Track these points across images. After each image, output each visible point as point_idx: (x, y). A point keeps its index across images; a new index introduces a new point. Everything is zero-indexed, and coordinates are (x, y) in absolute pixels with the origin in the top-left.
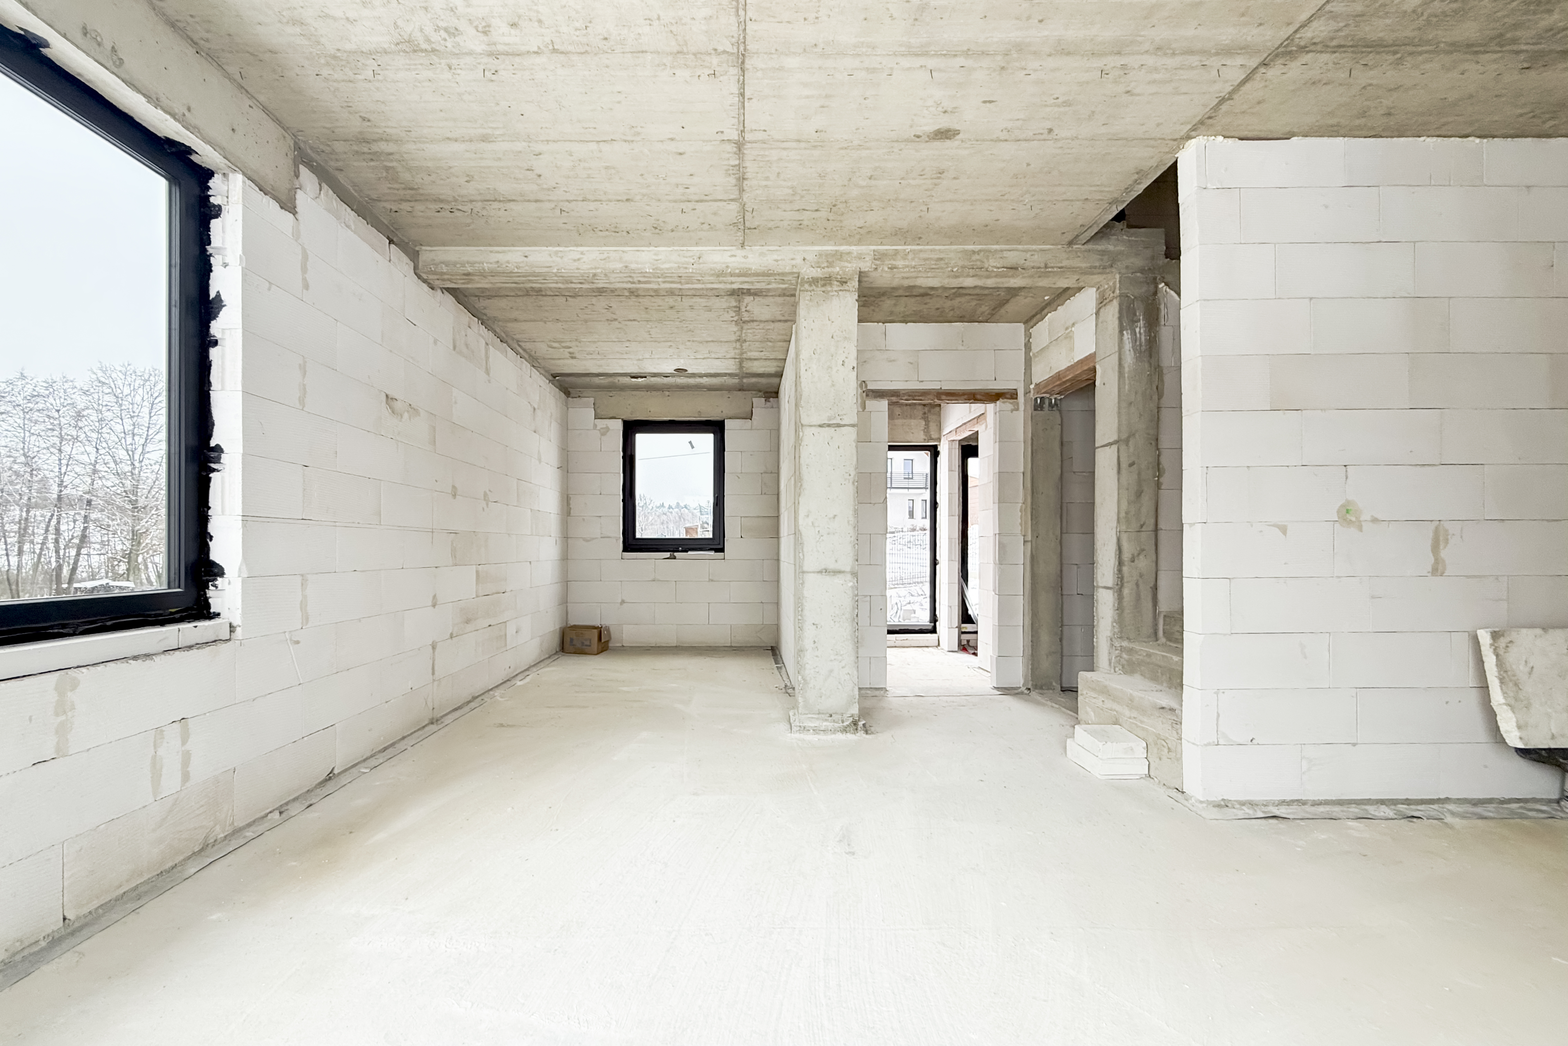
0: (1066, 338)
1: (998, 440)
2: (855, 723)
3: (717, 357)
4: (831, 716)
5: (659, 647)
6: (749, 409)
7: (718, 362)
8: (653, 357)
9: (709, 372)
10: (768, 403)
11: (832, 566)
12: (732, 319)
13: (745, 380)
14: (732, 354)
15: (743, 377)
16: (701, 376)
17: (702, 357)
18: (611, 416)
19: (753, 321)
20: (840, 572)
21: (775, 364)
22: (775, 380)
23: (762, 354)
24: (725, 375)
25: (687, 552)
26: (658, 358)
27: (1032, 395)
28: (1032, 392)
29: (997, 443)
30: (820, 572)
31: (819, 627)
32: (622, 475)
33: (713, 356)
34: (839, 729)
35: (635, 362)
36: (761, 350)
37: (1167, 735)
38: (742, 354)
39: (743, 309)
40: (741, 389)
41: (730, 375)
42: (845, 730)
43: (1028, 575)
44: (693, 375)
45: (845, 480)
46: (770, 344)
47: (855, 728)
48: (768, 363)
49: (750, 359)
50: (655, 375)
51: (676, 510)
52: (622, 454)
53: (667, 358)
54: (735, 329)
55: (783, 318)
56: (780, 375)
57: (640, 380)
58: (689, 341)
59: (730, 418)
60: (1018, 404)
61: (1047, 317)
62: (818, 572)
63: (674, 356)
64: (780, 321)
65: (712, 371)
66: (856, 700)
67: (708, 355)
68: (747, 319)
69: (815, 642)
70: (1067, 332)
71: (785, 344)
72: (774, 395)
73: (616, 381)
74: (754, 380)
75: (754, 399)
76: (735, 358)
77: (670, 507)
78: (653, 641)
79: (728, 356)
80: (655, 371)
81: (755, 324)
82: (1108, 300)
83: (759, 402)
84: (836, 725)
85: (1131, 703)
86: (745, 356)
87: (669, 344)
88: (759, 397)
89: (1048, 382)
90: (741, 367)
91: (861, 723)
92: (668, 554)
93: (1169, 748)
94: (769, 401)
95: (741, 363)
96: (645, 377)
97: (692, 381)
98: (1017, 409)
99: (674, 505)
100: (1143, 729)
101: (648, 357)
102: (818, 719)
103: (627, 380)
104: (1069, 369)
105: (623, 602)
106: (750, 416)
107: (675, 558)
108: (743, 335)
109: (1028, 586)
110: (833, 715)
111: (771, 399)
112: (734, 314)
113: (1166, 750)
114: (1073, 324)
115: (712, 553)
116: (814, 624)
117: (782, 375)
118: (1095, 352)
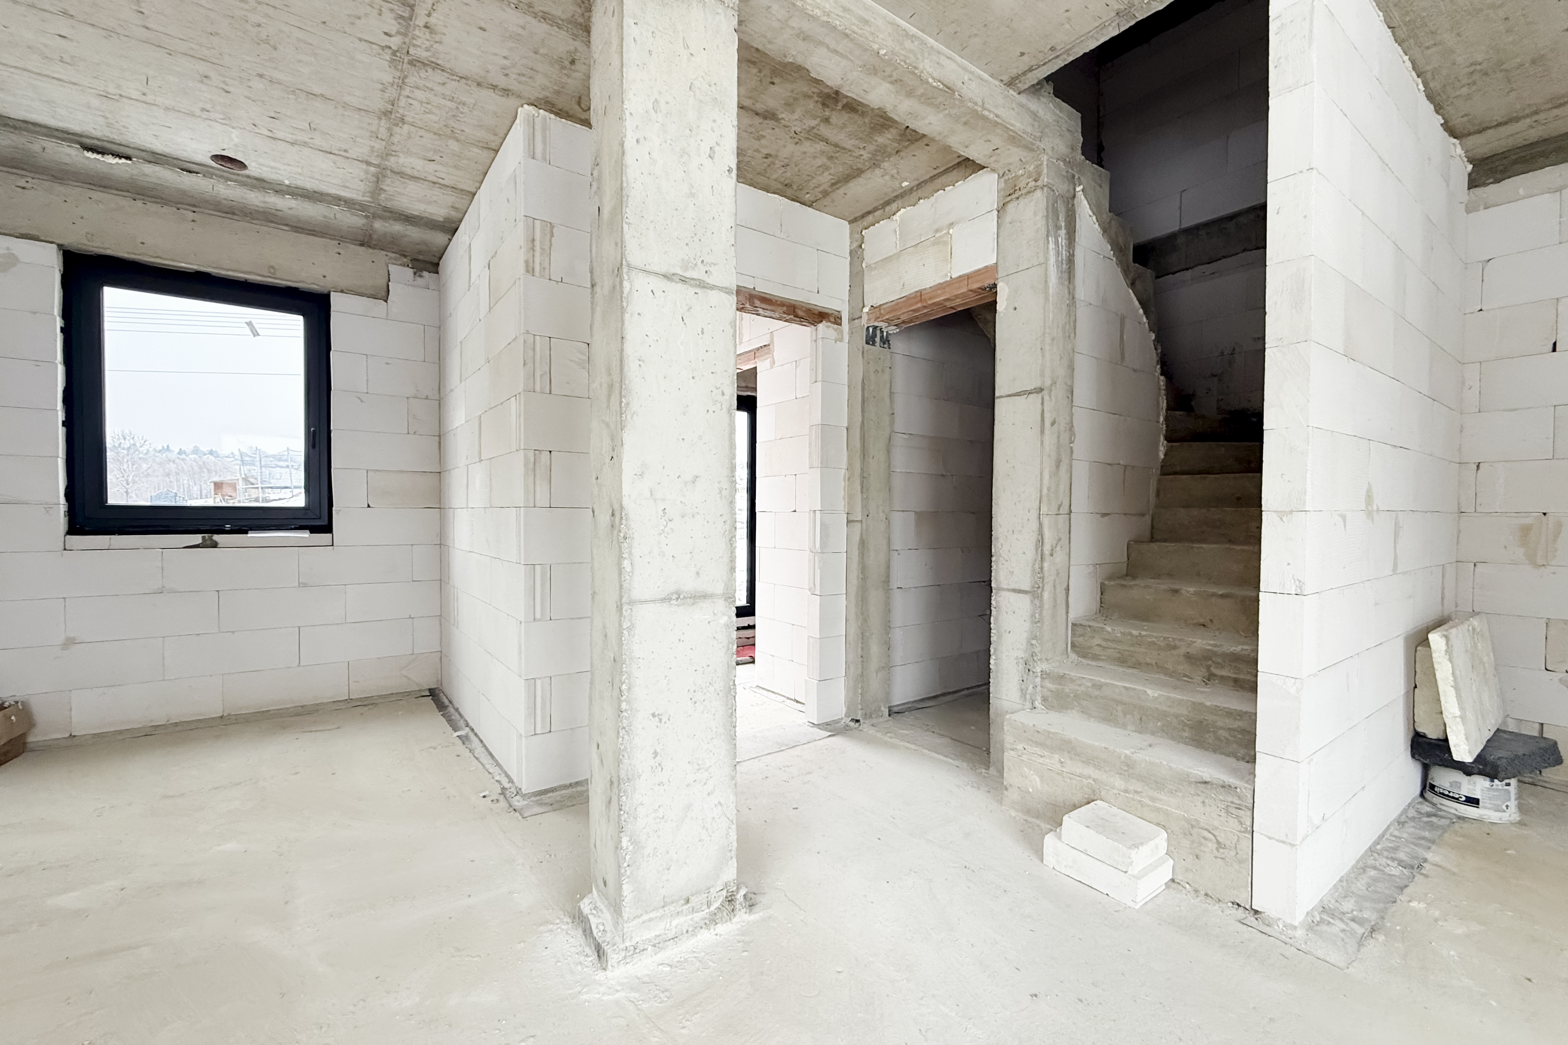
0: (934, 244)
1: (820, 378)
2: (730, 900)
3: (326, 147)
4: (688, 901)
5: (176, 724)
6: (383, 282)
7: (324, 164)
8: (149, 98)
9: (300, 183)
10: (418, 279)
11: (689, 585)
12: (386, 41)
13: (378, 225)
14: (361, 150)
15: (375, 216)
16: (280, 190)
17: (289, 137)
18: (23, 231)
19: (436, 66)
20: (705, 596)
21: (451, 199)
22: (439, 238)
23: (432, 166)
24: (338, 200)
25: (246, 532)
26: (167, 109)
27: (864, 321)
28: (865, 318)
29: (819, 384)
30: (666, 599)
31: (664, 719)
32: (61, 370)
33: (318, 141)
34: (702, 923)
35: (95, 102)
36: (430, 155)
37: (1216, 823)
38: (387, 154)
39: (420, 21)
40: (367, 241)
41: (349, 204)
42: (713, 920)
43: (855, 565)
44: (261, 184)
45: (715, 402)
46: (454, 145)
47: (730, 908)
48: (436, 194)
49: (401, 174)
50: (156, 158)
51: (193, 456)
52: (59, 323)
53: (192, 115)
54: (387, 76)
55: (503, 82)
56: (451, 228)
57: (110, 160)
58: (261, 76)
59: (342, 291)
60: (842, 332)
61: (899, 214)
62: (663, 600)
63: (213, 115)
64: (494, 87)
65: (309, 184)
66: (734, 853)
67: (304, 137)
68: (424, 55)
69: (656, 754)
70: (938, 235)
71: (486, 155)
72: (432, 268)
73: (36, 147)
74: (397, 228)
75: (392, 268)
76: (369, 164)
77: (181, 452)
78: (159, 715)
79: (352, 154)
80: (159, 146)
81: (439, 77)
82: (1024, 191)
83: (401, 275)
84: (698, 916)
85: (1127, 768)
86: (392, 162)
87: (202, 68)
88: (403, 265)
89: (896, 305)
90: (377, 190)
91: (740, 896)
92: (197, 539)
93: (1218, 842)
94: (421, 276)
95: (378, 179)
96: (128, 158)
97: (255, 198)
98: (841, 340)
99: (189, 448)
100: (1158, 810)
101: (135, 94)
102: (661, 918)
103: (72, 155)
104: (941, 287)
105: (70, 642)
106: (385, 296)
107: (215, 545)
108: (403, 102)
109: (854, 582)
110: (692, 899)
111: (425, 274)
112: (393, 26)
113: (1212, 846)
114: (951, 225)
115: (306, 534)
116: (654, 715)
117: (456, 230)
118: (996, 263)
